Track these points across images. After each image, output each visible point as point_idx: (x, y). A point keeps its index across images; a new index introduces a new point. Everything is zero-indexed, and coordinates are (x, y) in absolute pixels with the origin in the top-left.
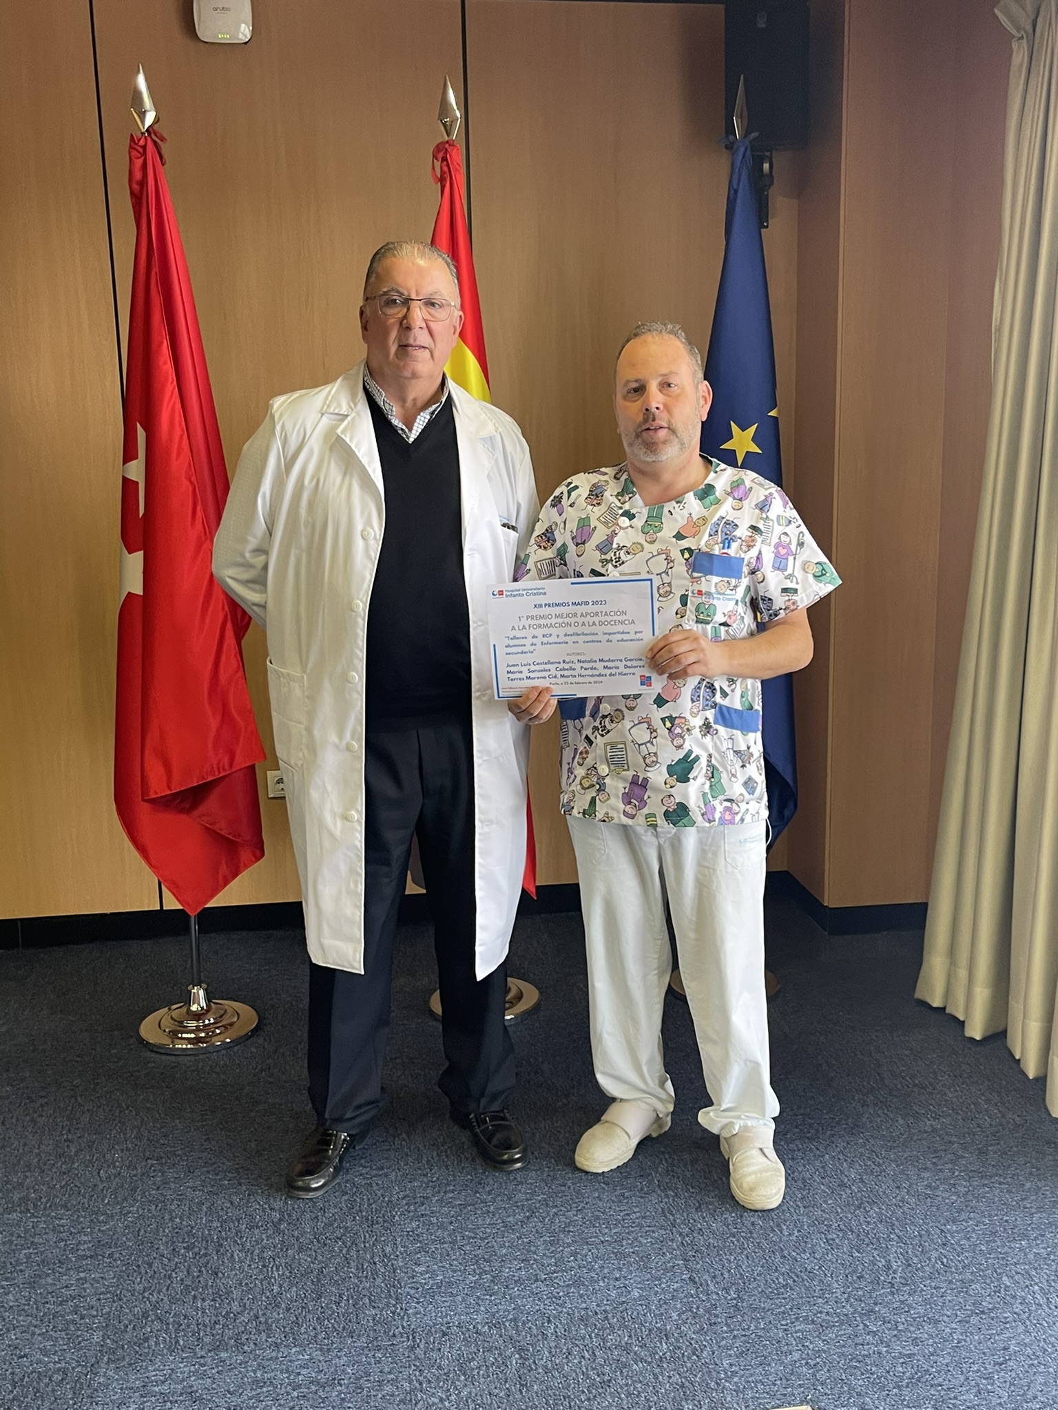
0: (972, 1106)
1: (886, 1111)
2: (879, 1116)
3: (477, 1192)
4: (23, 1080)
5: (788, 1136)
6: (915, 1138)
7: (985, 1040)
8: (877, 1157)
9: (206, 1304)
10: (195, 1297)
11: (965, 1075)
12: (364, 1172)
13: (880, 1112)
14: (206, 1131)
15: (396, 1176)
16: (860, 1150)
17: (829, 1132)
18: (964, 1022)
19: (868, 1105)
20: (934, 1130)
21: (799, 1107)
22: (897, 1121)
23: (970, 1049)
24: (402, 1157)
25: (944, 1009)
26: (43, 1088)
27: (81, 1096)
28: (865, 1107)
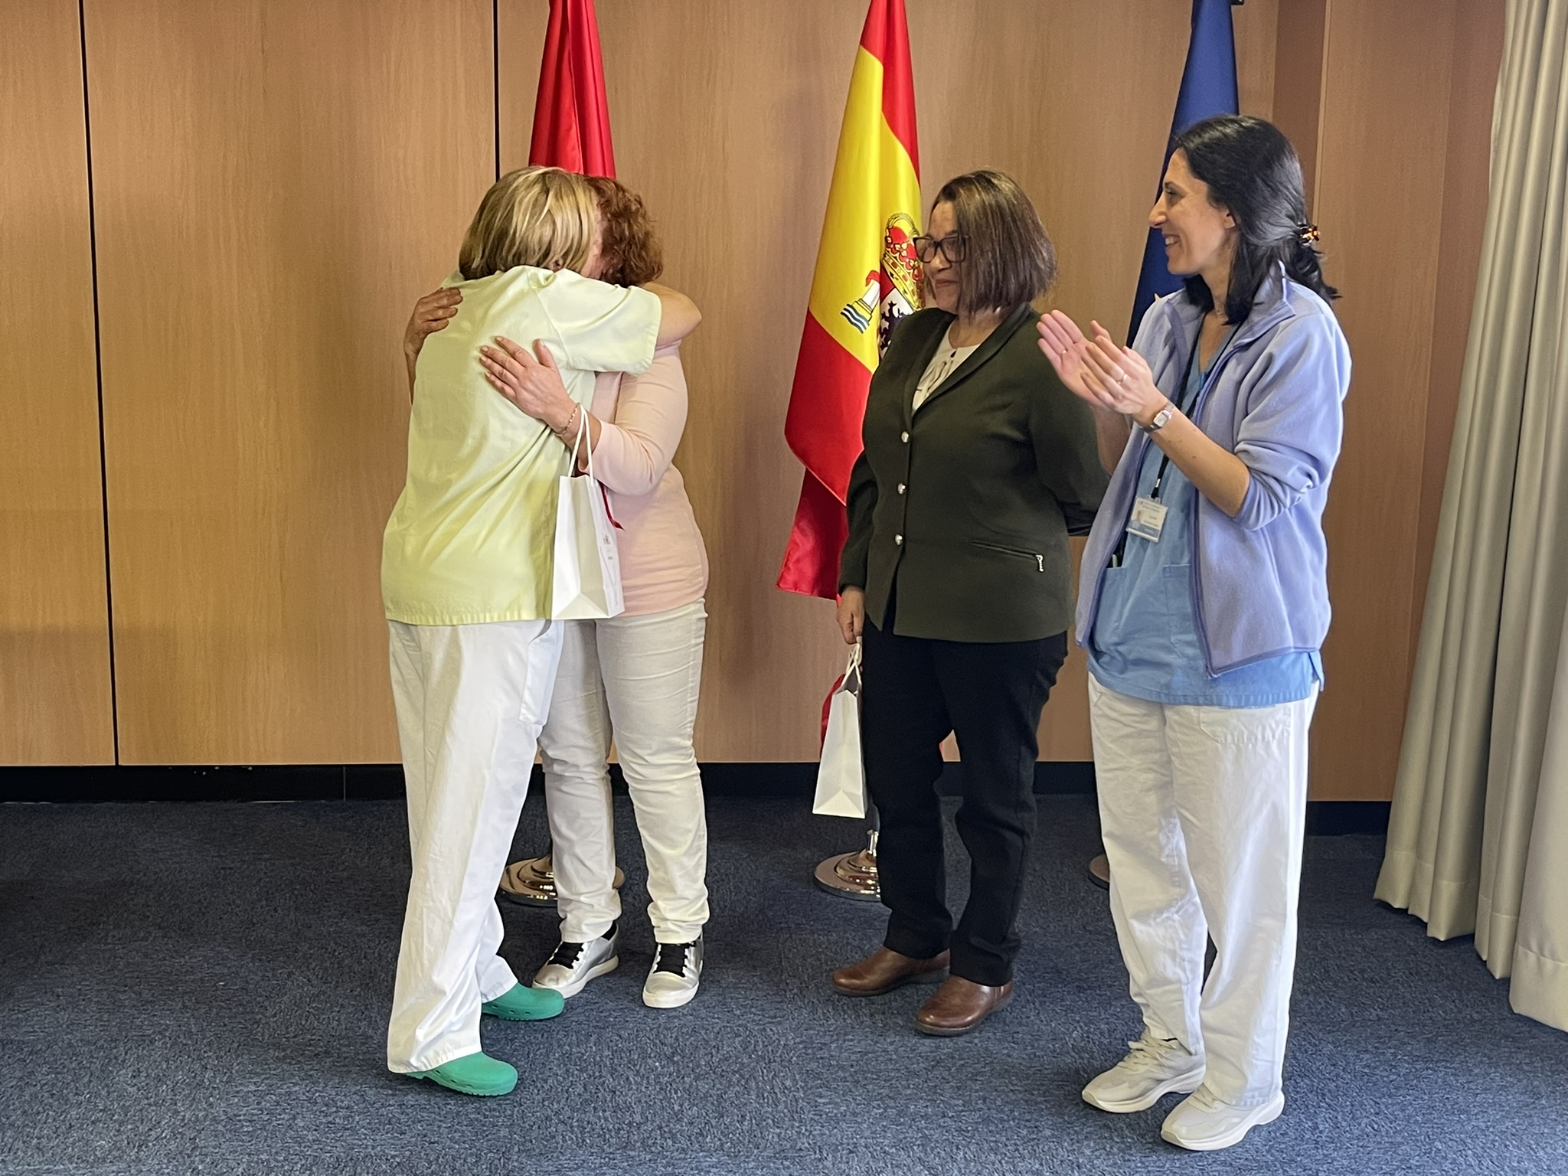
0: (1427, 1001)
3: (877, 1042)
6: (1358, 1024)
7: (1450, 942)
9: (608, 1113)
10: (595, 1108)
11: (1423, 974)
12: (757, 1019)
18: (1426, 924)
20: (1380, 1019)
22: (1339, 1009)
23: (1431, 949)
24: (796, 1009)
25: (1407, 910)
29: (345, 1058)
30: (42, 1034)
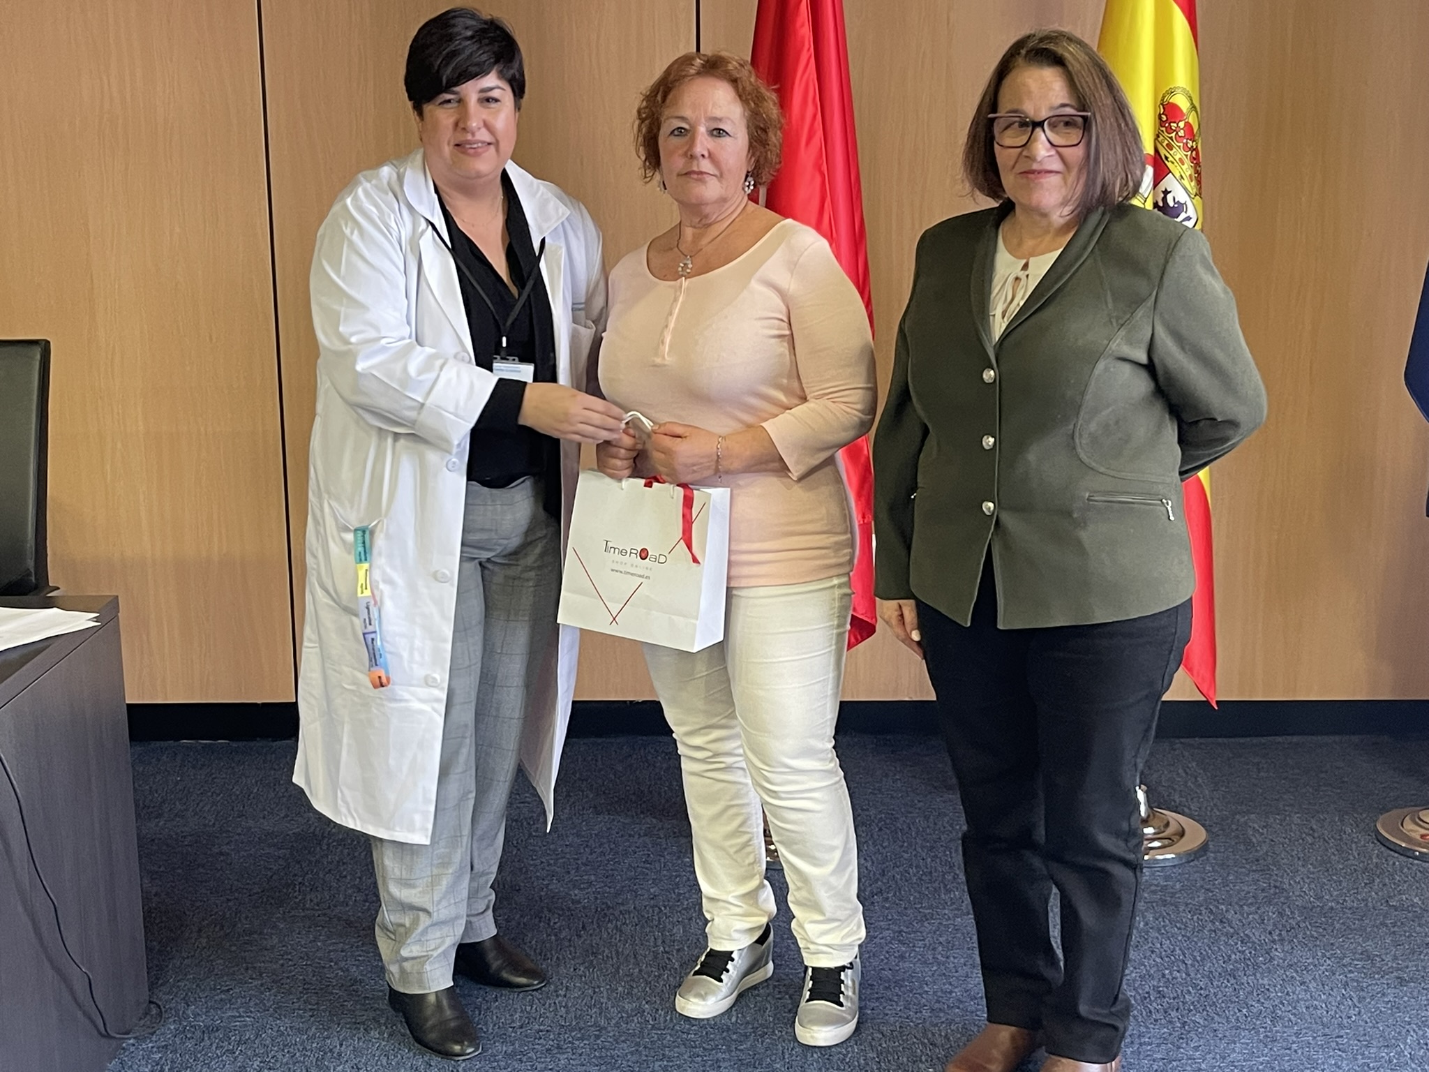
3: (1179, 1048)
29: (581, 1055)
30: (248, 1019)
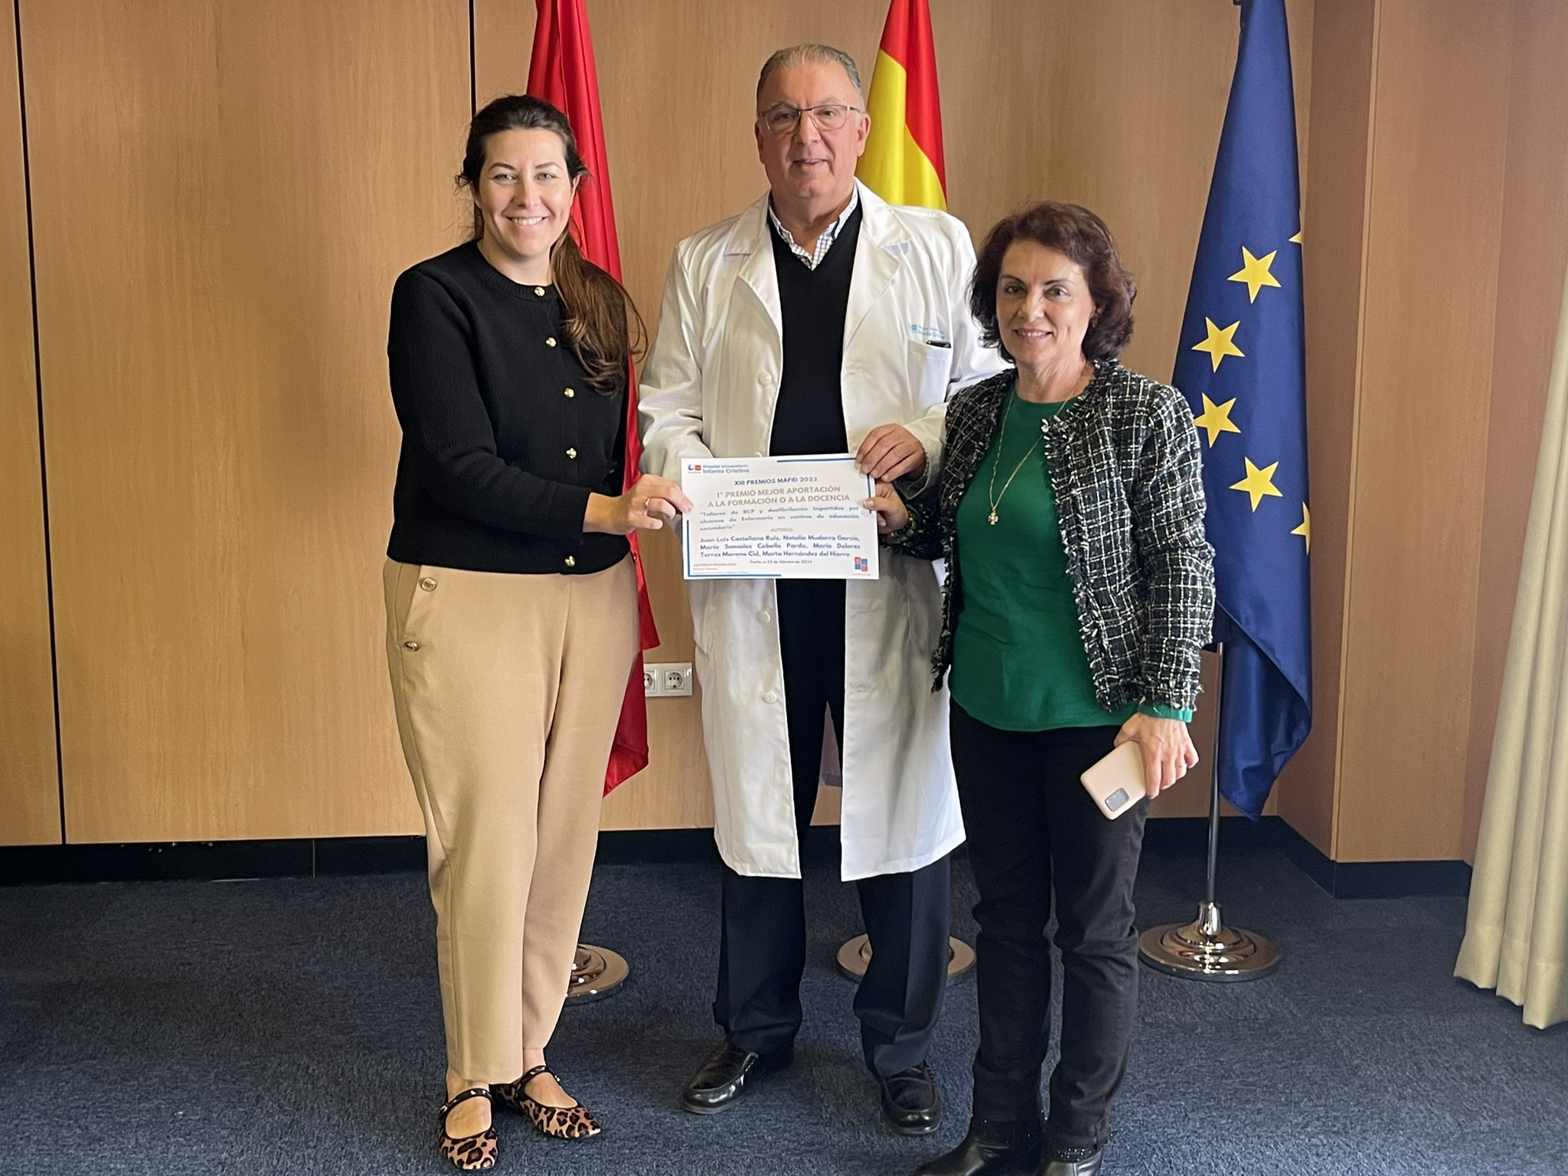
0: (1539, 1105)
1: (1429, 1107)
2: (1422, 1112)
4: (355, 1028)
5: (1309, 1129)
6: (1469, 1138)
7: (1550, 1030)
8: (1424, 1157)
11: (1527, 1070)
12: (792, 1147)
13: (1422, 1107)
14: (590, 1093)
15: (831, 1153)
16: (1401, 1149)
17: (1359, 1127)
18: (1521, 1008)
19: (1405, 1099)
20: (1493, 1131)
21: (1319, 1097)
22: (1444, 1118)
23: (1529, 1039)
24: (834, 1133)
25: (1494, 990)
26: (381, 1040)
27: (430, 1048)
28: (1402, 1101)
